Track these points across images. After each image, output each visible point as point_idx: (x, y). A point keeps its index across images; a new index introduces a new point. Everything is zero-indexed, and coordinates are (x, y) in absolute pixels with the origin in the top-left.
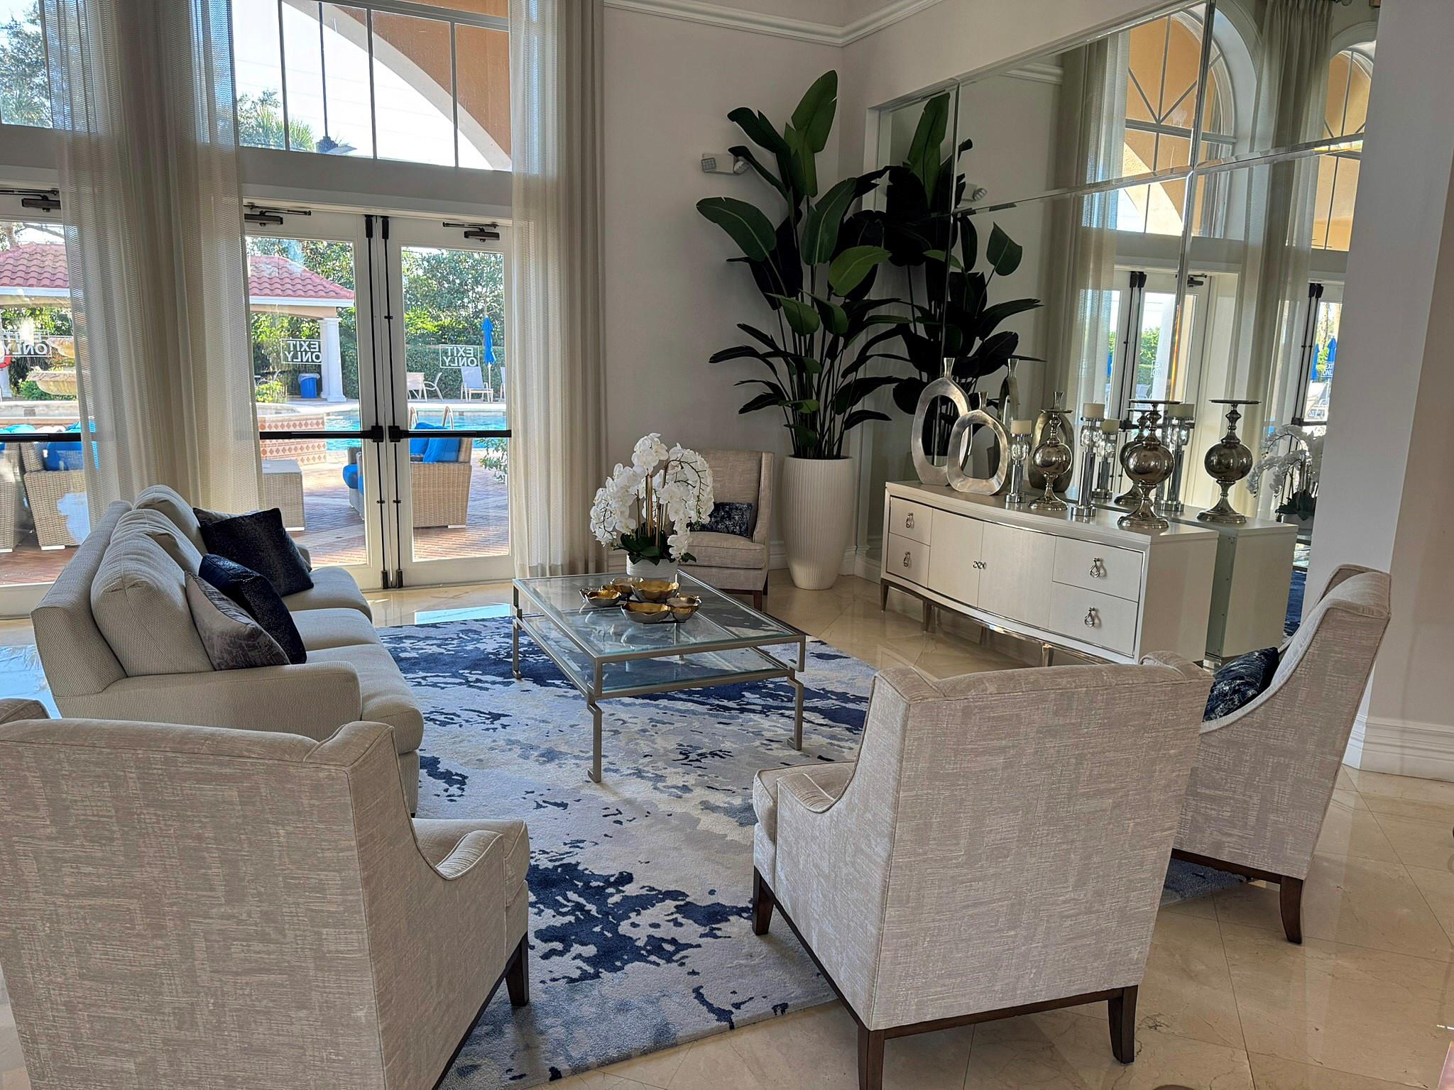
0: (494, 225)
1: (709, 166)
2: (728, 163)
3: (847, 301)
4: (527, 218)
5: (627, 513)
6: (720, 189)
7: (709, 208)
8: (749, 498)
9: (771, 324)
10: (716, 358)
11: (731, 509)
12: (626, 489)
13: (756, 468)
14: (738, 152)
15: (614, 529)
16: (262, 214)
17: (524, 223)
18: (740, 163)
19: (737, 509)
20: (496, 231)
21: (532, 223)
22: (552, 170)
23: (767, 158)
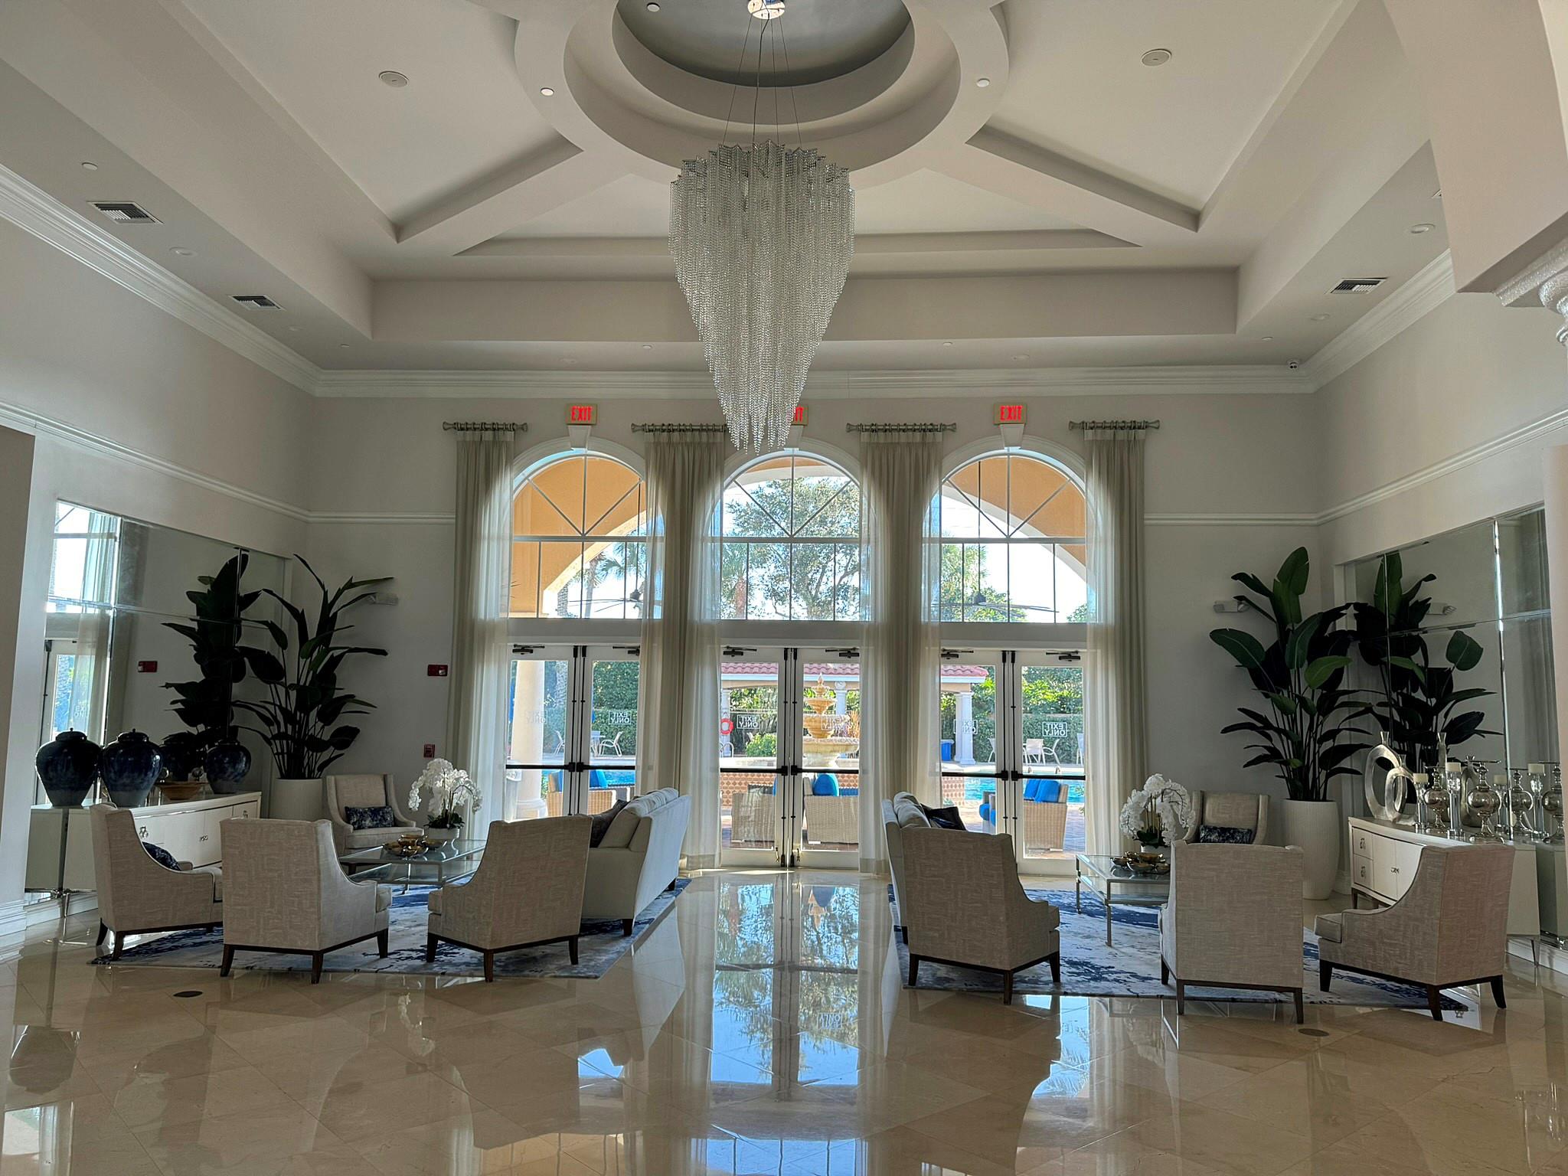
0: (1077, 652)
1: (1219, 608)
2: (1234, 606)
3: (1324, 692)
4: (1095, 647)
5: (1139, 818)
6: (1228, 623)
7: (1218, 636)
8: (1250, 826)
9: (1265, 708)
10: (1225, 731)
11: (1234, 832)
12: (1138, 803)
13: (1255, 804)
14: (1240, 599)
15: (1135, 829)
16: (948, 653)
17: (1094, 651)
18: (1242, 606)
19: (1239, 832)
20: (1078, 655)
21: (1099, 651)
22: (1111, 620)
23: (1264, 602)
